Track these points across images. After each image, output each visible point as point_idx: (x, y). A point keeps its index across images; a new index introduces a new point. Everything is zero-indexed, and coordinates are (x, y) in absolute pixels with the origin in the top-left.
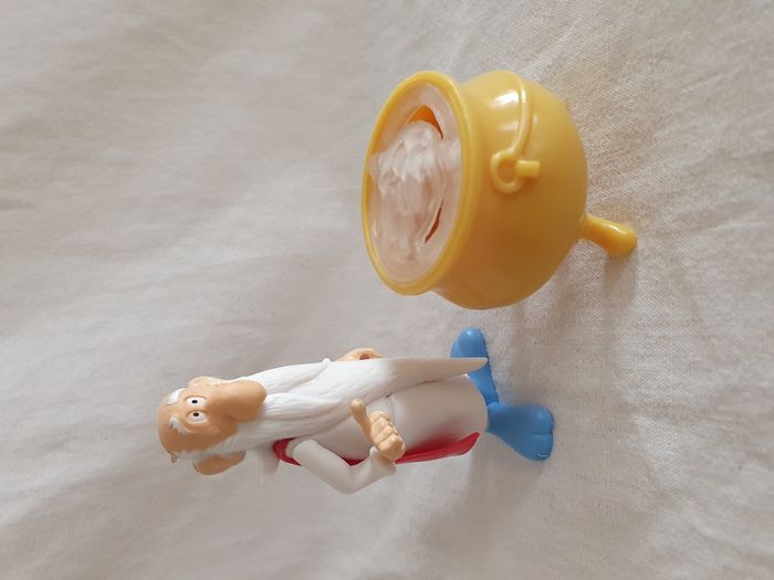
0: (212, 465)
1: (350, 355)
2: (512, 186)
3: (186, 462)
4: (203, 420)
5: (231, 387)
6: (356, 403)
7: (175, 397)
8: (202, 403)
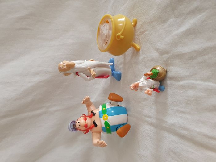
0: (66, 74)
1: (90, 60)
2: (118, 40)
3: (62, 73)
4: (65, 67)
5: (70, 63)
6: (89, 67)
7: (61, 63)
8: (65, 65)
